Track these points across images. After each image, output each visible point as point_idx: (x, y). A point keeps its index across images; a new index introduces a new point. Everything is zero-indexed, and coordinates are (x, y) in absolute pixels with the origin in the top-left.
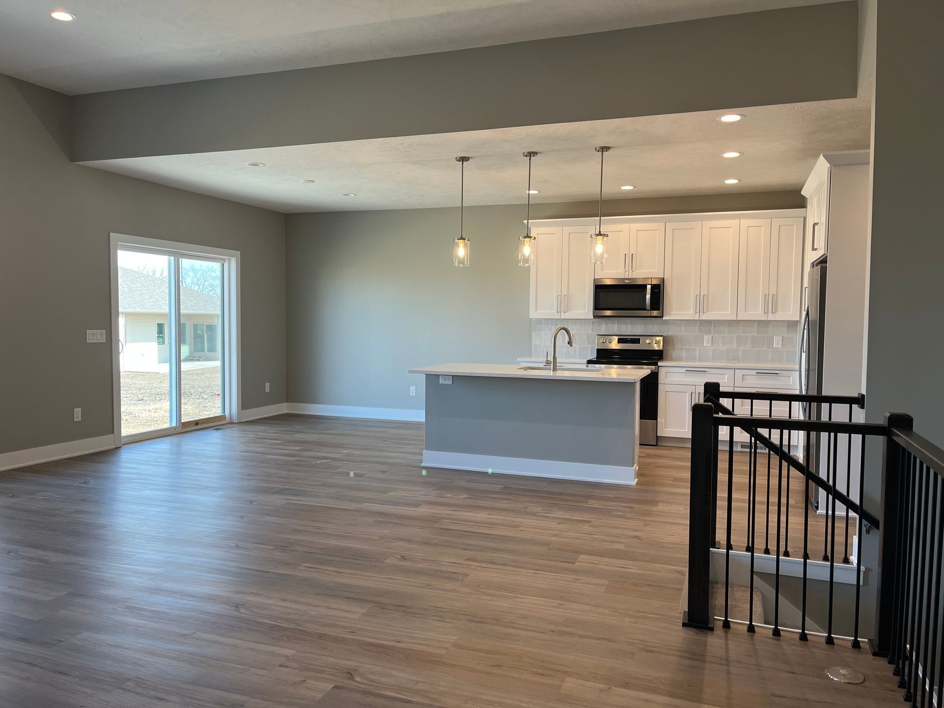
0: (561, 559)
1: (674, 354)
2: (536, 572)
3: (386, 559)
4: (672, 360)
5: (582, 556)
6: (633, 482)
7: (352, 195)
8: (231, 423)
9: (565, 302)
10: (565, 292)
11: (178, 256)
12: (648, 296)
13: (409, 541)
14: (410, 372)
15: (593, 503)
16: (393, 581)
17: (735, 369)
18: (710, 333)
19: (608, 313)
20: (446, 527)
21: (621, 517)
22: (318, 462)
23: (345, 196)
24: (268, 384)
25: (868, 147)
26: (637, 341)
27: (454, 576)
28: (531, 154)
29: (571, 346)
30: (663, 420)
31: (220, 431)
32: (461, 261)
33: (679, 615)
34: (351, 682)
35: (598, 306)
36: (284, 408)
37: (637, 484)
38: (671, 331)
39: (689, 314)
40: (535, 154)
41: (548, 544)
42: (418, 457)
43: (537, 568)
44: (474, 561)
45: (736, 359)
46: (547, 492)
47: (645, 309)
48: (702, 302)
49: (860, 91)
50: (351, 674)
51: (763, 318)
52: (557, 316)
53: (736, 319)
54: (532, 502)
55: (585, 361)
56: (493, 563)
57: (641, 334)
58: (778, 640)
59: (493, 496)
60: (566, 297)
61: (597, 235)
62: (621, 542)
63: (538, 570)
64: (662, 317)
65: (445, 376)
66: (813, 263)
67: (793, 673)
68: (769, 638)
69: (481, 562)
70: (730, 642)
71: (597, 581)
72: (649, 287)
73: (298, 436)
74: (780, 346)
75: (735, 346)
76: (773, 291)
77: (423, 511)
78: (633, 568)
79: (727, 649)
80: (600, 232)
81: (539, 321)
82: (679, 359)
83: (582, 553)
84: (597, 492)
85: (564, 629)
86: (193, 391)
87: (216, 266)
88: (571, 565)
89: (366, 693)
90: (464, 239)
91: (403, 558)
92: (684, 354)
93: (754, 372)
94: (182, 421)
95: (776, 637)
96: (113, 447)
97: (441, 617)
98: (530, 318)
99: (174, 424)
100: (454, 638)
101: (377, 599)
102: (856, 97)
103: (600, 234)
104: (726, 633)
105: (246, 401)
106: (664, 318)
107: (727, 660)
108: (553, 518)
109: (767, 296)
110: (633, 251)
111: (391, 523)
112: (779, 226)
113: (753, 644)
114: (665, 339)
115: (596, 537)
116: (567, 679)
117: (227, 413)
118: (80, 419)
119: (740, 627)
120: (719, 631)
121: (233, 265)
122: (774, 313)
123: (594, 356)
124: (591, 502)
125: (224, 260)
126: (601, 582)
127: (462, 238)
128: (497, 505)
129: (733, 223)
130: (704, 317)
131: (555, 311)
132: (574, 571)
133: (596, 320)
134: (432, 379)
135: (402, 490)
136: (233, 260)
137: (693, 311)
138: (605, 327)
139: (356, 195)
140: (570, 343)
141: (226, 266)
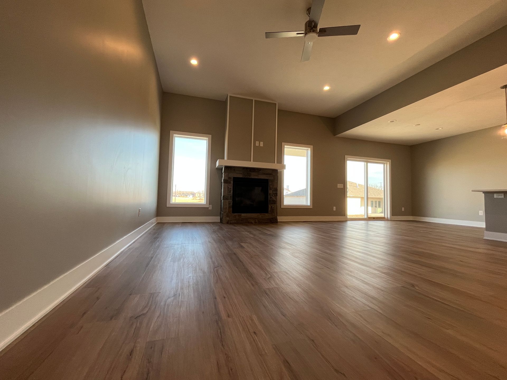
7: (441, 128)
8: (388, 220)
11: (367, 162)
23: (437, 130)
24: (403, 208)
31: (383, 221)
36: (410, 218)
65: (499, 194)
94: (369, 217)
96: (345, 220)
99: (366, 217)
117: (386, 216)
118: (335, 210)
121: (388, 165)
125: (385, 163)
134: (489, 196)
136: (388, 163)
139: (442, 128)
141: (385, 165)
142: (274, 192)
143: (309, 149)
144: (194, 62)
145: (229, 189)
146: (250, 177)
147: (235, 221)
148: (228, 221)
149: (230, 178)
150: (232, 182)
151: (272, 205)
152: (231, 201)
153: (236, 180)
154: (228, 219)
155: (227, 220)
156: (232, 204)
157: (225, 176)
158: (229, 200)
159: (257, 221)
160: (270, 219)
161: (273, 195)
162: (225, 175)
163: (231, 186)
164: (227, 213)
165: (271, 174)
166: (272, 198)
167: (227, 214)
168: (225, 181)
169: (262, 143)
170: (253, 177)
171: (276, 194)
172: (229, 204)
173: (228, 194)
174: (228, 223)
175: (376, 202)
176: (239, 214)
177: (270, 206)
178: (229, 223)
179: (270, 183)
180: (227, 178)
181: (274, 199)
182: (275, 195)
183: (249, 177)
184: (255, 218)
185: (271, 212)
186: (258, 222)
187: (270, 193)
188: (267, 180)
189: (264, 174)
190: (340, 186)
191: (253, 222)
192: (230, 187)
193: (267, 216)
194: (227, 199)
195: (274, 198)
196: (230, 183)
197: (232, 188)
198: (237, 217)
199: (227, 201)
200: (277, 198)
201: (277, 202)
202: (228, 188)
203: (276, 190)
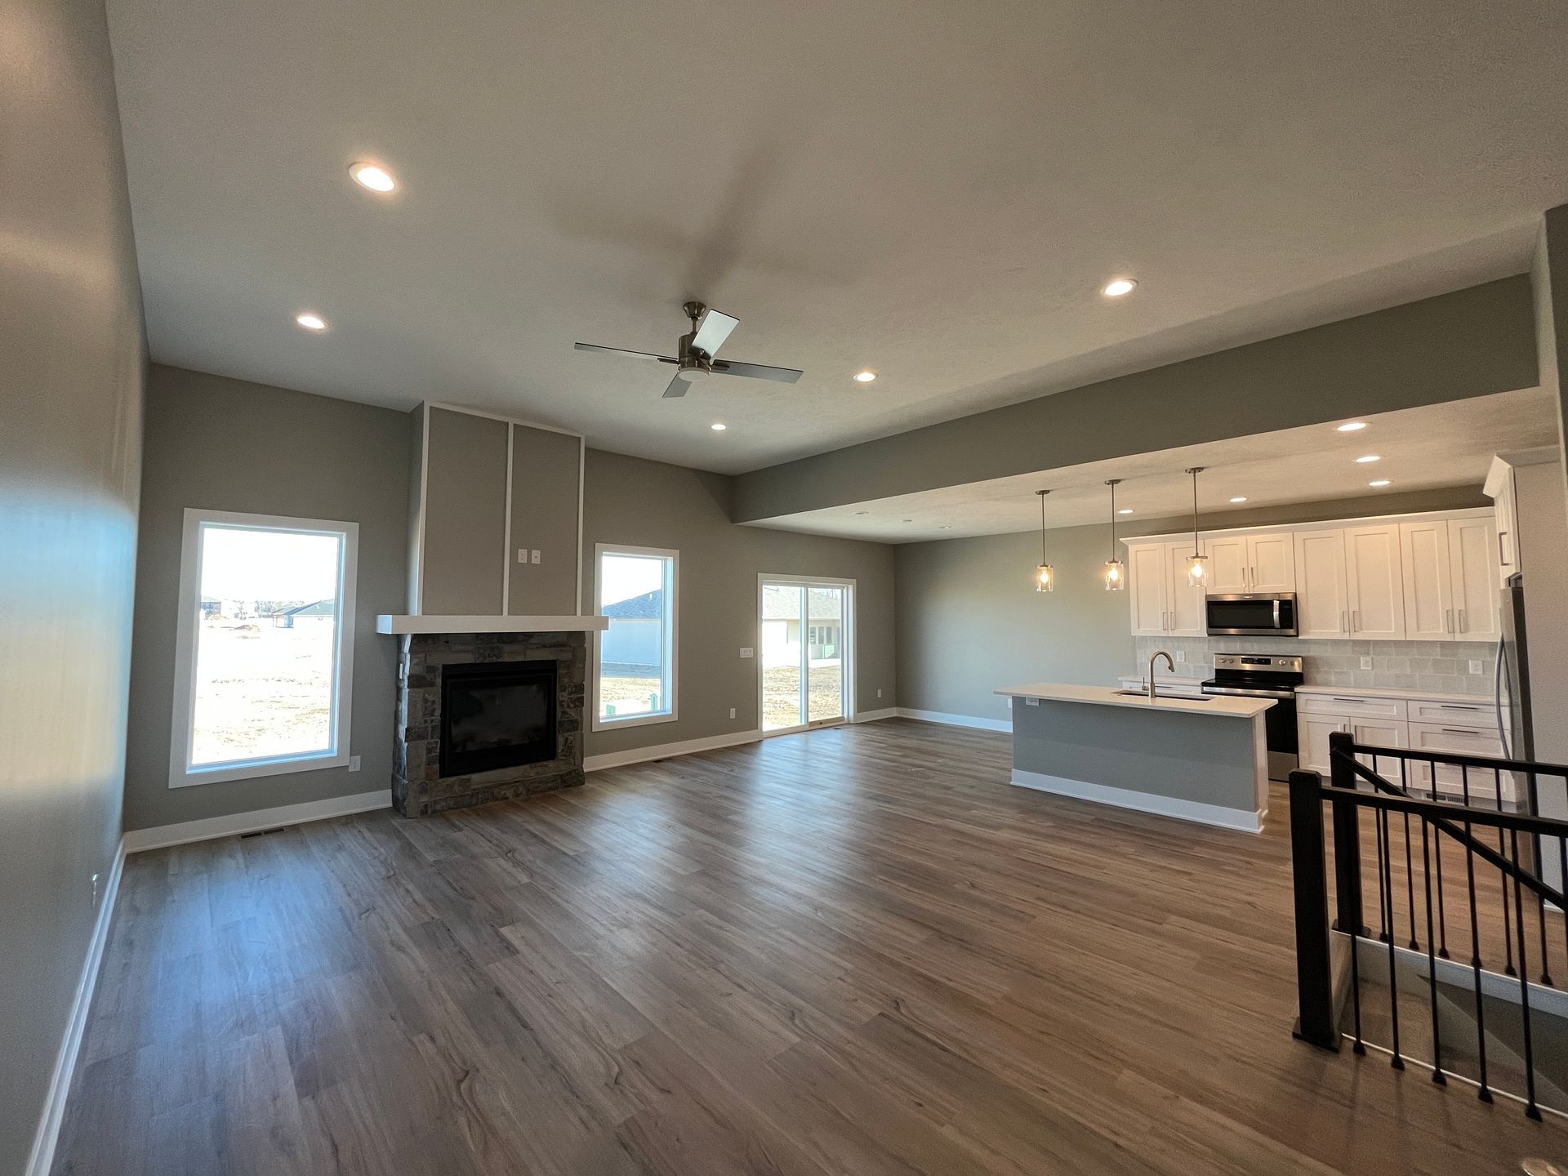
0: (1146, 917)
1: (1319, 677)
2: (1113, 927)
3: (955, 883)
4: (1316, 684)
5: (1173, 918)
6: (1259, 830)
7: (948, 527)
8: (849, 724)
9: (1172, 620)
10: (1171, 609)
11: (807, 586)
12: (1276, 614)
13: (982, 867)
14: (995, 693)
15: (1199, 851)
16: (958, 909)
17: (1407, 700)
18: (1368, 654)
19: (1232, 631)
20: (1023, 857)
21: (1232, 872)
22: (913, 770)
24: (879, 691)
25: (1557, 442)
26: (1268, 662)
27: (1021, 915)
28: (1113, 482)
29: (1173, 671)
30: (1306, 755)
31: (839, 731)
32: (1045, 587)
33: (1291, 1020)
34: (895, 1012)
35: (1211, 624)
36: (894, 712)
37: (1264, 832)
38: (1313, 652)
39: (1335, 632)
40: (1118, 481)
41: (1133, 895)
42: (1008, 774)
43: (1114, 921)
44: (1045, 901)
45: (1410, 687)
46: (1145, 831)
47: (1274, 627)
48: (1353, 619)
49: (1542, 378)
50: (898, 1004)
51: (1449, 638)
52: (1164, 634)
53: (1404, 639)
54: (1124, 841)
55: (1200, 683)
56: (1064, 907)
57: (1272, 654)
58: (1440, 1089)
59: (1081, 827)
60: (1173, 614)
61: (1194, 557)
62: (1229, 908)
63: (1115, 925)
64: (1298, 636)
65: (1032, 700)
66: (1509, 578)
67: (1460, 1148)
68: (1428, 1084)
69: (1050, 903)
70: (1361, 1076)
71: (1186, 952)
72: (1276, 603)
73: (901, 741)
74: (1480, 672)
75: (1408, 671)
76: (1459, 606)
77: (1004, 835)
78: (1237, 944)
79: (1355, 1084)
80: (1197, 554)
81: (1144, 638)
82: (1327, 684)
83: (1174, 914)
84: (1207, 837)
85: (1134, 1006)
86: (834, 684)
87: (838, 591)
88: (1157, 926)
89: (908, 1028)
90: (1047, 566)
91: (973, 886)
92: (1333, 678)
93: (1438, 705)
94: (810, 720)
95: (1439, 1086)
96: (757, 740)
97: (997, 960)
98: (1132, 634)
99: (803, 723)
100: (1005, 989)
101: (937, 927)
102: (1539, 385)
103: (1197, 556)
104: (1358, 1059)
105: (862, 706)
106: (1300, 637)
107: (1352, 1100)
108: (1146, 864)
109: (1450, 613)
110: (1252, 564)
111: (968, 844)
112: (1461, 529)
113: (1399, 1087)
114: (1305, 661)
115: (1197, 895)
116: (1125, 1071)
117: (846, 715)
118: (734, 716)
119: (1381, 1057)
120: (1348, 1054)
121: (850, 592)
122: (1464, 632)
123: (1211, 676)
124: (1197, 849)
125: (843, 587)
126: (1193, 954)
127: (1044, 565)
128: (1083, 838)
129: (1392, 528)
130: (1358, 636)
131: (1161, 628)
132: (1160, 934)
133: (1211, 638)
134: (1019, 701)
135: (986, 809)
136: (851, 587)
137: (1340, 629)
138: (1223, 645)
140: (1171, 668)
141: (845, 591)
142: (574, 696)
143: (671, 558)
144: (311, 322)
145: (429, 704)
146: (499, 660)
147: (451, 803)
148: (426, 806)
149: (431, 669)
150: (439, 681)
151: (566, 735)
152: (436, 741)
153: (452, 674)
154: (424, 799)
155: (423, 804)
156: (438, 750)
157: (416, 664)
158: (427, 738)
159: (521, 789)
160: (561, 776)
161: (572, 706)
162: (416, 660)
163: (435, 694)
164: (421, 781)
165: (565, 646)
166: (568, 714)
167: (421, 783)
168: (415, 681)
169: (536, 554)
170: (506, 659)
171: (580, 701)
172: (429, 751)
173: (426, 721)
174: (424, 813)
175: (821, 629)
176: (464, 777)
177: (560, 739)
178: (429, 812)
179: (561, 671)
180: (420, 670)
181: (573, 715)
182: (578, 704)
183: (495, 660)
184: (516, 782)
185: (565, 755)
186: (524, 793)
187: (561, 699)
188: (554, 662)
189: (544, 646)
190: (745, 653)
191: (510, 793)
192: (431, 698)
193: (551, 768)
194: (420, 737)
195: (572, 713)
196: (432, 684)
197: (438, 700)
198: (456, 788)
199: (422, 744)
200: (581, 711)
201: (582, 724)
202: (426, 701)
203: (580, 688)
